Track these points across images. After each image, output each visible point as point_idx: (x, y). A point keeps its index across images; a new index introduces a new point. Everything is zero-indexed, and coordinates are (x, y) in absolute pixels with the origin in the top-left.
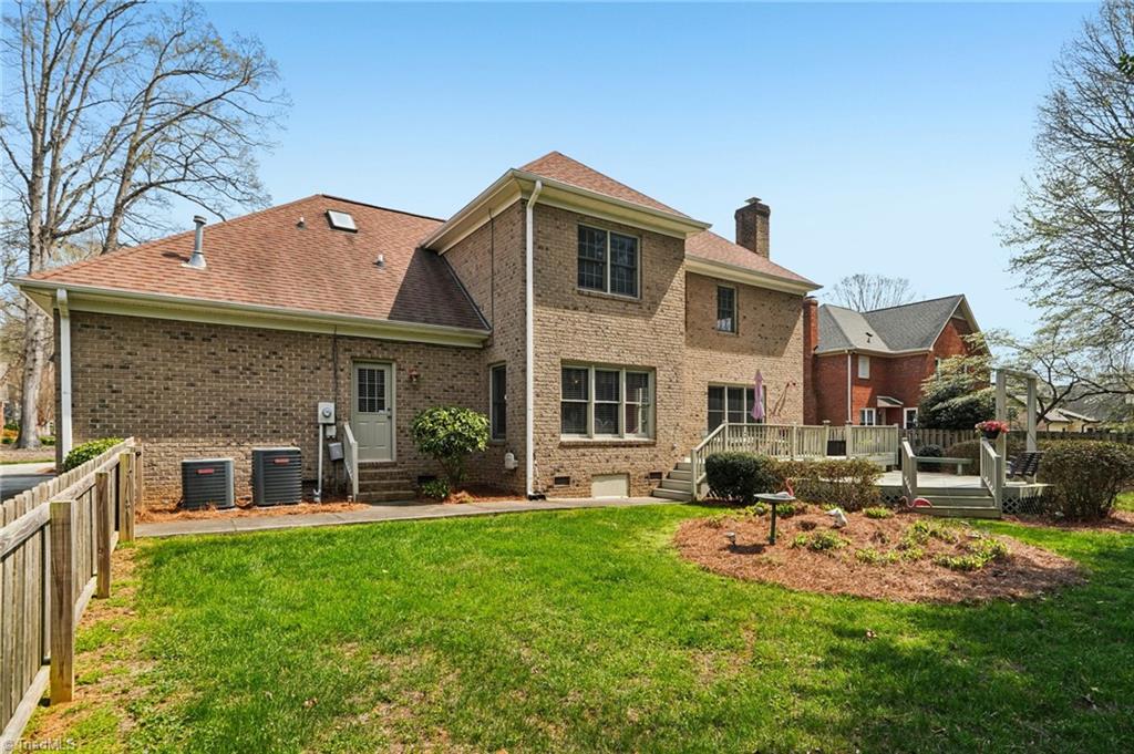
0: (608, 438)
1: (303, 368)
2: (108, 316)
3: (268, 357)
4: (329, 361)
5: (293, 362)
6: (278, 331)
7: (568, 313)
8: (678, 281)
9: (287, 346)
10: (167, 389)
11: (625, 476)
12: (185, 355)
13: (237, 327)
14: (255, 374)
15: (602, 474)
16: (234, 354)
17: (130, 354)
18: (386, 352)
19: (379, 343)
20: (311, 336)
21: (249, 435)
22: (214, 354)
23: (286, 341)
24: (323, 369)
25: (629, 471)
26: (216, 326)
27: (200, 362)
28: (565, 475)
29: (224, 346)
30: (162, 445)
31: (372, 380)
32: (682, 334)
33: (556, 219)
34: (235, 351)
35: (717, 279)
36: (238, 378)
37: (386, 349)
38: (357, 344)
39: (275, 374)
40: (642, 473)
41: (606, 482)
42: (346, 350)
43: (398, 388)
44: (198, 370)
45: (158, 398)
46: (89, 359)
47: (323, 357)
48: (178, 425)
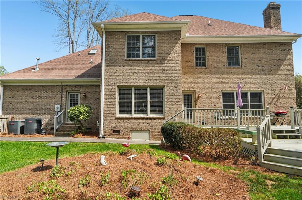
0: (142, 115)
1: (53, 95)
2: (11, 85)
3: (44, 93)
4: (60, 92)
5: (51, 93)
6: (47, 85)
7: (121, 68)
8: (178, 48)
9: (49, 89)
10: (21, 102)
11: (148, 131)
12: (25, 94)
13: (37, 85)
14: (41, 97)
15: (136, 130)
16: (36, 92)
17: (14, 94)
18: (77, 89)
19: (75, 86)
20: (56, 86)
21: (38, 114)
22: (32, 93)
23: (49, 88)
24: (58, 95)
25: (150, 129)
26: (33, 85)
27: (28, 95)
28: (118, 129)
29: (34, 91)
30: (19, 117)
31: (74, 97)
32: (180, 70)
33: (116, 36)
34: (37, 91)
35: (226, 44)
36: (37, 99)
37: (77, 88)
38: (68, 87)
39: (46, 97)
40: (157, 131)
41: (138, 133)
42: (65, 89)
43: (80, 100)
44: (28, 97)
45: (19, 105)
46: (6, 96)
47: (58, 91)
48: (23, 112)
